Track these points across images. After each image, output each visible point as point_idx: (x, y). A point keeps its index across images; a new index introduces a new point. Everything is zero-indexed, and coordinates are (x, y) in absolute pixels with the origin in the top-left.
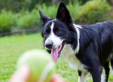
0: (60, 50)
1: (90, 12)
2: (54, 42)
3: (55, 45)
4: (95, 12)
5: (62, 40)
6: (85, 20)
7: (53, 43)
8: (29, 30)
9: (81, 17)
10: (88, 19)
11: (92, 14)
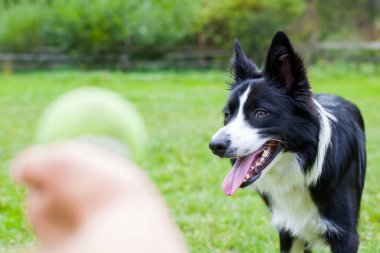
0: (258, 164)
1: (237, 15)
2: (233, 138)
3: (236, 149)
4: (252, 17)
5: (264, 137)
6: (218, 39)
7: (229, 142)
8: (27, 57)
9: (206, 28)
10: (227, 38)
11: (243, 20)
